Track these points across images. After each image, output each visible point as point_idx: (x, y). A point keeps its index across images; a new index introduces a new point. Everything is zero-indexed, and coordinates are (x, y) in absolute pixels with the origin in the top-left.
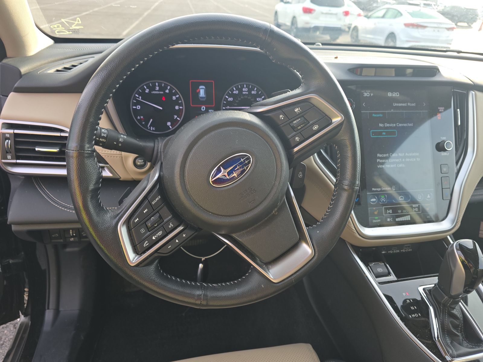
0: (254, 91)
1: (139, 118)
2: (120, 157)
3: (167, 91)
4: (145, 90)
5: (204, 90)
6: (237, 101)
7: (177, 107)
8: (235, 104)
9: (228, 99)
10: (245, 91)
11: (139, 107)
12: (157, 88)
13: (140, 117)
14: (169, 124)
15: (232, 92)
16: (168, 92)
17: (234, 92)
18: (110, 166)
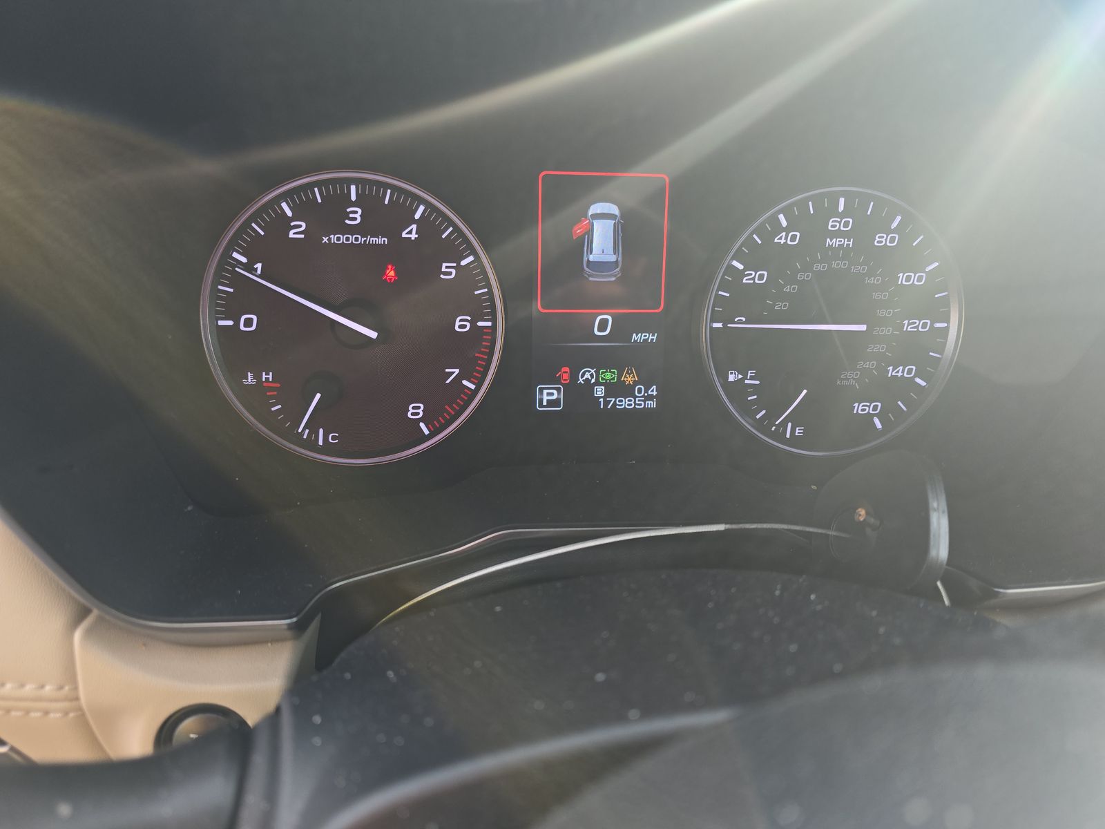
0: (888, 231)
1: (250, 379)
2: (66, 713)
3: (411, 233)
4: (285, 223)
5: (611, 223)
6: (787, 289)
7: (461, 324)
8: (779, 306)
9: (742, 274)
10: (838, 234)
11: (249, 322)
12: (357, 215)
13: (257, 376)
14: (416, 410)
15: (768, 236)
16: (414, 236)
17: (781, 239)
18: (13, 749)
